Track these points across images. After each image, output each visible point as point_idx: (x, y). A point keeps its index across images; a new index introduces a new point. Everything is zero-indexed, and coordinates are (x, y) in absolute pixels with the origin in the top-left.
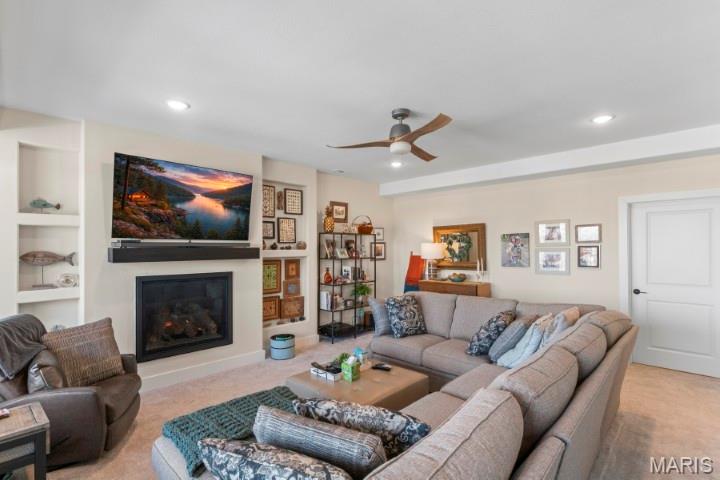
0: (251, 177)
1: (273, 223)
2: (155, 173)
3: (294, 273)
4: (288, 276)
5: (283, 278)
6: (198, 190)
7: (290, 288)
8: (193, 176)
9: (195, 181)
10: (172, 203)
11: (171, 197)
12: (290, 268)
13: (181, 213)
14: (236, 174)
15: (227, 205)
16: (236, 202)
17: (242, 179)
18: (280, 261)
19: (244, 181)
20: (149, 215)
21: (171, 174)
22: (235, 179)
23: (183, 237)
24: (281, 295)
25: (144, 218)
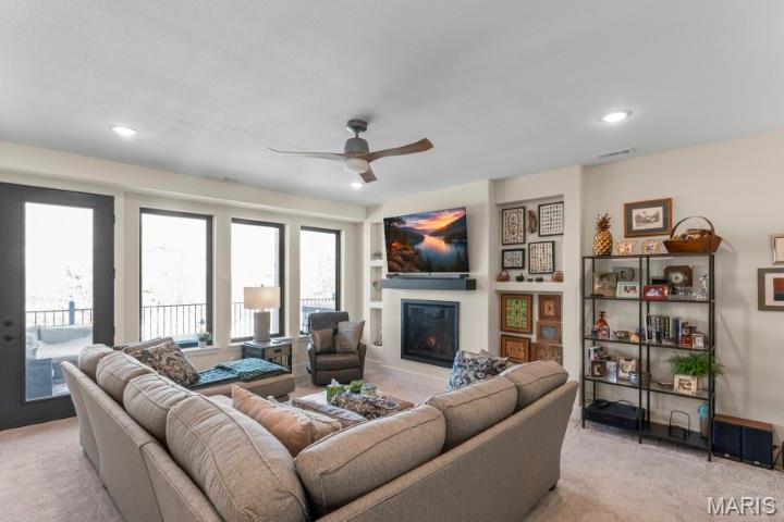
0: (464, 209)
1: (523, 250)
2: (402, 226)
3: (552, 313)
4: (542, 316)
5: (536, 318)
6: (425, 232)
7: (544, 332)
8: (422, 221)
9: (423, 225)
10: (412, 245)
11: (412, 241)
12: (546, 306)
13: (418, 252)
14: (451, 210)
15: (448, 241)
16: (454, 236)
17: (457, 213)
18: (531, 296)
19: (460, 214)
20: (402, 256)
21: (410, 223)
22: (452, 215)
23: (422, 271)
24: (534, 338)
25: (399, 258)
